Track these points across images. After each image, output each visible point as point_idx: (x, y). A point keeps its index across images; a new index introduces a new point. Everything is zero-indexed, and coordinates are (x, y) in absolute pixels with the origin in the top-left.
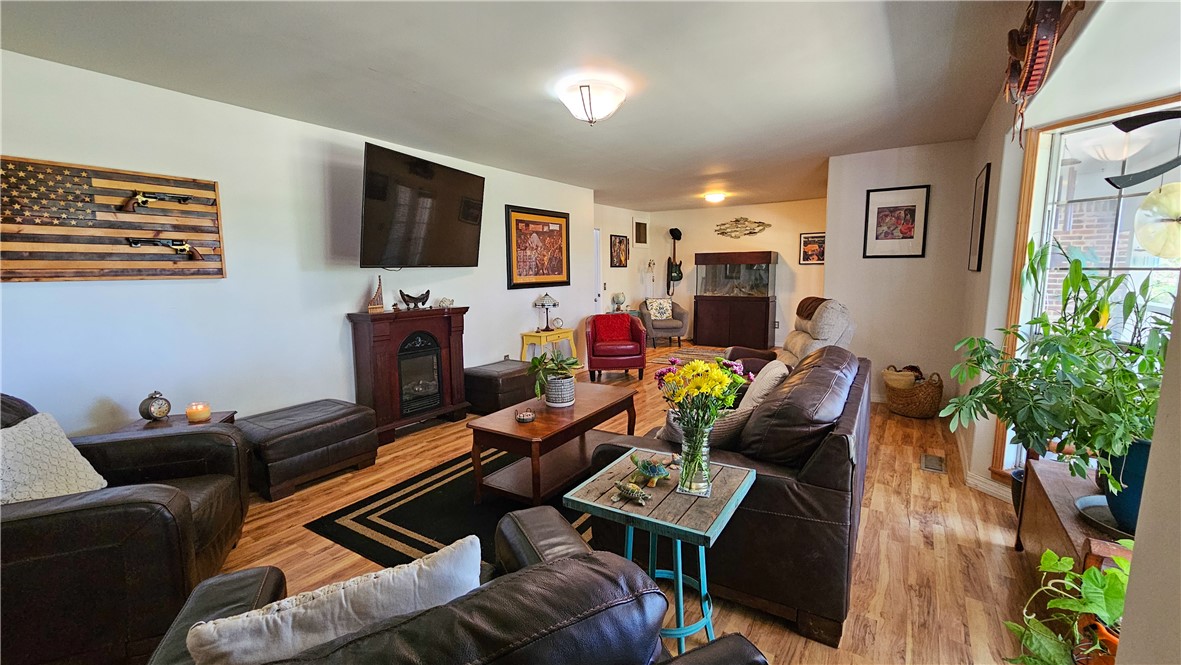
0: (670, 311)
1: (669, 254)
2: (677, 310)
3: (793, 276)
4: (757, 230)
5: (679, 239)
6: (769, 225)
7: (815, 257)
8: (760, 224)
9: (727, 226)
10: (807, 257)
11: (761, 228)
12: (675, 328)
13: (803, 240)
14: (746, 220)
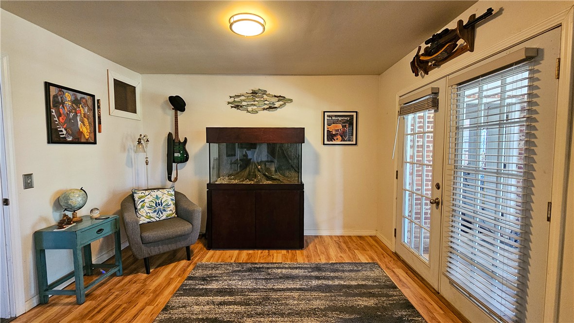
0: (172, 207)
1: (170, 129)
2: (183, 205)
3: (317, 157)
4: (277, 104)
5: (183, 110)
6: (291, 101)
7: (339, 137)
8: (280, 98)
9: (242, 98)
10: (331, 137)
11: (281, 103)
12: (181, 236)
13: (326, 118)
14: (264, 92)
